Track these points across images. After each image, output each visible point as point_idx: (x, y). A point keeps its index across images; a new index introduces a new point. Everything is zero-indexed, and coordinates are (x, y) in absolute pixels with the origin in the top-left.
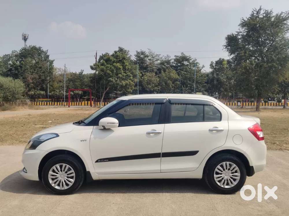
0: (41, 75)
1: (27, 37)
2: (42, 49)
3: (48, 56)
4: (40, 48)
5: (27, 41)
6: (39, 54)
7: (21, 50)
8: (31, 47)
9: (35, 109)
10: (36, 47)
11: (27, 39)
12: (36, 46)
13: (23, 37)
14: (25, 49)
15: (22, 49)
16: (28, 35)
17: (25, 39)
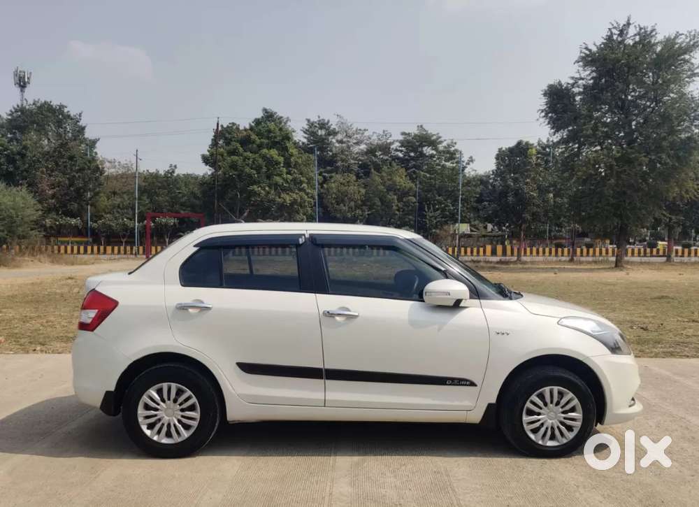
0: (74, 176)
1: (28, 78)
2: (68, 112)
3: (83, 128)
4: (62, 107)
5: (26, 90)
6: (59, 124)
7: (11, 111)
8: (39, 105)
9: (67, 263)
10: (52, 106)
11: (28, 85)
12: (52, 104)
13: (17, 79)
14: (21, 110)
15: (13, 110)
16: (30, 73)
17: (22, 83)
